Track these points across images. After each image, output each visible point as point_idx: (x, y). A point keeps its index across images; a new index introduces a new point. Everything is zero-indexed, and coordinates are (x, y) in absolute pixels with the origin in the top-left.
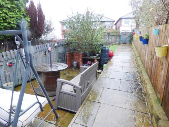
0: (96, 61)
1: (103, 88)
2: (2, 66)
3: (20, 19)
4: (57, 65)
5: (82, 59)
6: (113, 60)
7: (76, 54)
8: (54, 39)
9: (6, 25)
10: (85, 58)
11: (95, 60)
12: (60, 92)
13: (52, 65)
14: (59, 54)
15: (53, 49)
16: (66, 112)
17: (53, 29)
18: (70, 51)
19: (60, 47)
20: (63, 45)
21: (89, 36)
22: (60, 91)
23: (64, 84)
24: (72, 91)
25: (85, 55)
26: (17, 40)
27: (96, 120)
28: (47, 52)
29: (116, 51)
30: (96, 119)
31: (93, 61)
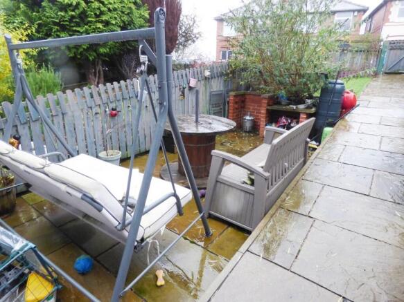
0: (303, 118)
1: (322, 186)
2: (98, 115)
3: (128, 14)
4: (210, 121)
5: (267, 110)
6: (353, 117)
7: (252, 97)
8: (199, 62)
9: (101, 27)
10: (275, 107)
11: (302, 116)
12: (217, 181)
13: (199, 119)
14: (211, 95)
15: (199, 83)
16: (226, 226)
17: (197, 36)
18: (237, 90)
19: (217, 78)
20: (222, 75)
21: (292, 52)
22: (217, 177)
23: (227, 164)
24: (244, 182)
25: (274, 100)
26: (143, 53)
27: (300, 254)
28: (186, 90)
29: (363, 95)
30: (301, 252)
31: (295, 116)
